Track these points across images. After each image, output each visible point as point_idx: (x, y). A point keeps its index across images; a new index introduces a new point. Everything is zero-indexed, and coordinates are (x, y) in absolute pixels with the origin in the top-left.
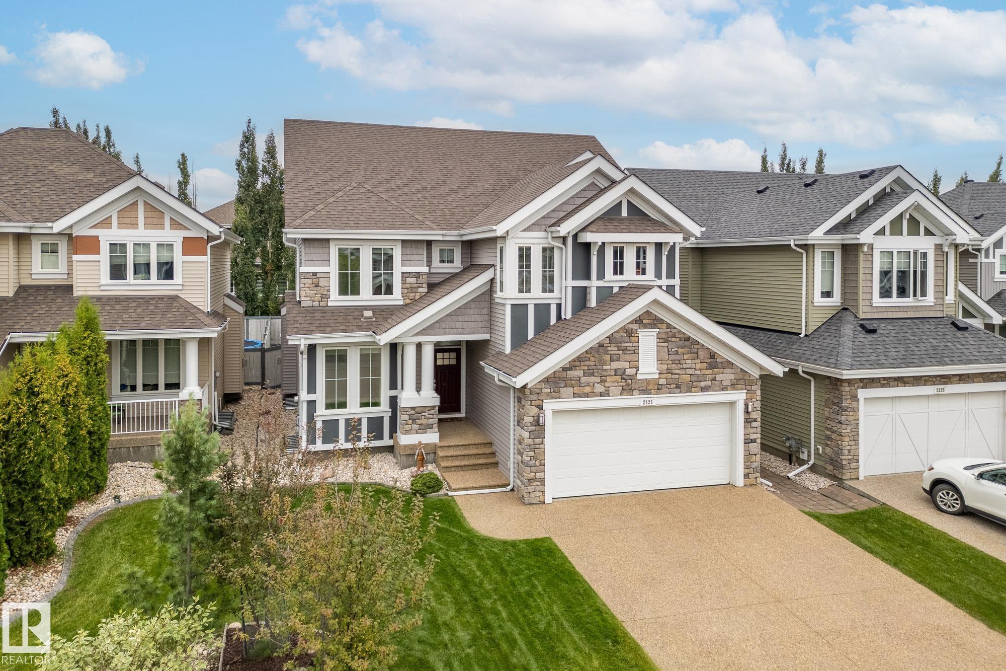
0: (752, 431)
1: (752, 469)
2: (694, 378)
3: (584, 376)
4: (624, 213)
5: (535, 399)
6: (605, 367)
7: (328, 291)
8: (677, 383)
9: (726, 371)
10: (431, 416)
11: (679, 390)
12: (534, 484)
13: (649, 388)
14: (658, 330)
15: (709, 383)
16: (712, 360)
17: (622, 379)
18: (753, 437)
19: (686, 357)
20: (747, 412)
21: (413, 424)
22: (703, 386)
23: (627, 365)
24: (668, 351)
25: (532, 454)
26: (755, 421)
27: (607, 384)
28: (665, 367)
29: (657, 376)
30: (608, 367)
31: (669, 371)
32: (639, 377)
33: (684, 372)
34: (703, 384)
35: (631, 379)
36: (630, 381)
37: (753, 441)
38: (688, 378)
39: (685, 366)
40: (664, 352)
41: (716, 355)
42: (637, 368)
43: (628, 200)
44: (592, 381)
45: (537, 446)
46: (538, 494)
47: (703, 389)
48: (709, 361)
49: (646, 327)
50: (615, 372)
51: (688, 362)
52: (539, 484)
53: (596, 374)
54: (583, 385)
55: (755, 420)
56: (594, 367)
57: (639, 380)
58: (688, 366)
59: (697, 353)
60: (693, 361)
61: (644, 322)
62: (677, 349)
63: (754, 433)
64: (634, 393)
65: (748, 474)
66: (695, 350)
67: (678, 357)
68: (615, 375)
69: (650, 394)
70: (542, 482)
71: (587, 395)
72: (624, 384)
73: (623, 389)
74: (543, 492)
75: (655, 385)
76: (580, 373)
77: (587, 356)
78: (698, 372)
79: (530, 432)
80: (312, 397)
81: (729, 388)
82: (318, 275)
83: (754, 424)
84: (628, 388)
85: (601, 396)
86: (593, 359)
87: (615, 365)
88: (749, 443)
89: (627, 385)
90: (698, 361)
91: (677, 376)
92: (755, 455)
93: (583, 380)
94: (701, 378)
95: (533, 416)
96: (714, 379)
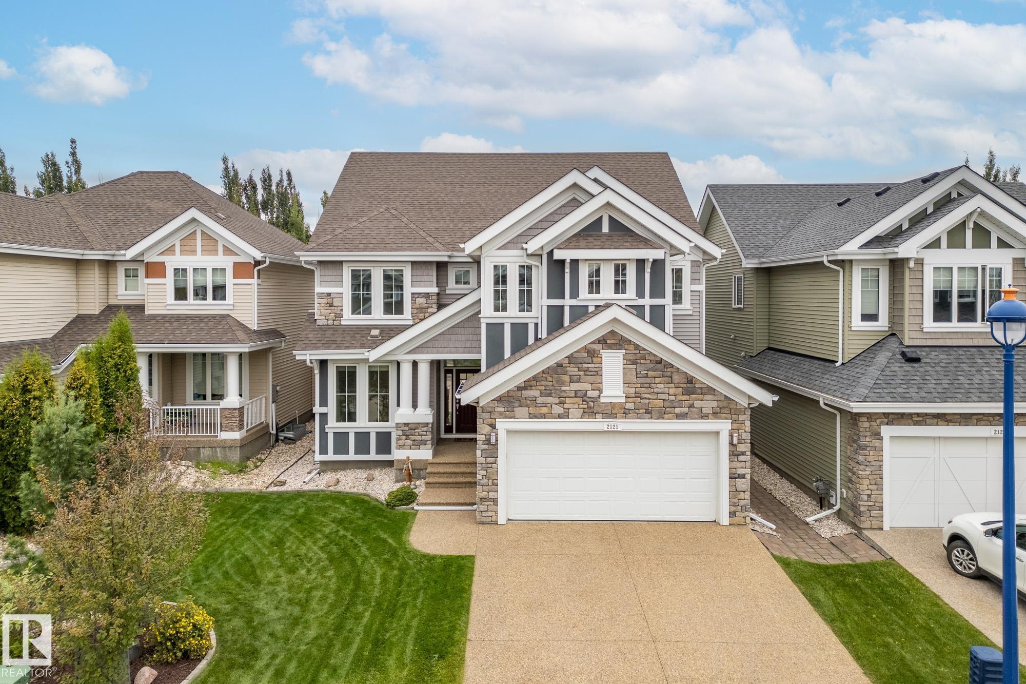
0: (739, 465)
1: (740, 508)
2: (667, 404)
3: (540, 396)
4: (605, 229)
5: (487, 417)
6: (563, 388)
7: (342, 310)
8: (647, 408)
9: (706, 397)
10: (425, 433)
11: (649, 416)
12: (486, 503)
13: (613, 412)
14: (624, 351)
15: (686, 410)
16: (689, 385)
17: (583, 401)
18: (740, 471)
19: (657, 380)
20: (731, 443)
21: (406, 439)
22: (679, 412)
23: (589, 387)
24: (637, 374)
25: (484, 472)
26: (743, 455)
27: (566, 406)
28: (632, 390)
29: (623, 400)
30: (567, 388)
31: (637, 395)
32: (602, 400)
33: (655, 397)
34: (678, 410)
35: (594, 402)
36: (592, 404)
37: (742, 476)
38: (660, 403)
39: (656, 390)
40: (632, 375)
41: (694, 379)
42: (601, 391)
43: (610, 216)
44: (549, 402)
45: (490, 465)
46: (490, 514)
47: (679, 416)
48: (685, 386)
49: (610, 347)
50: (576, 393)
51: (659, 386)
52: (492, 503)
53: (553, 395)
54: (539, 405)
55: (743, 453)
56: (551, 388)
57: (602, 403)
58: (660, 391)
59: (671, 377)
60: (666, 385)
61: (608, 342)
62: (646, 372)
63: (742, 468)
64: (597, 417)
65: (735, 512)
66: (669, 374)
67: (648, 380)
68: (575, 397)
69: (616, 418)
70: (495, 501)
71: (543, 416)
72: (586, 406)
73: (584, 412)
74: (496, 512)
75: (621, 409)
76: (537, 393)
77: (544, 375)
78: (672, 398)
79: (482, 450)
80: (323, 410)
81: (710, 416)
82: (332, 296)
83: (742, 458)
84: (590, 411)
85: (559, 418)
86: (550, 379)
87: (575, 386)
88: (736, 478)
89: (589, 407)
90: (673, 385)
91: (648, 401)
92: (744, 492)
93: (540, 400)
94: (676, 404)
95: (485, 435)
96: (692, 406)
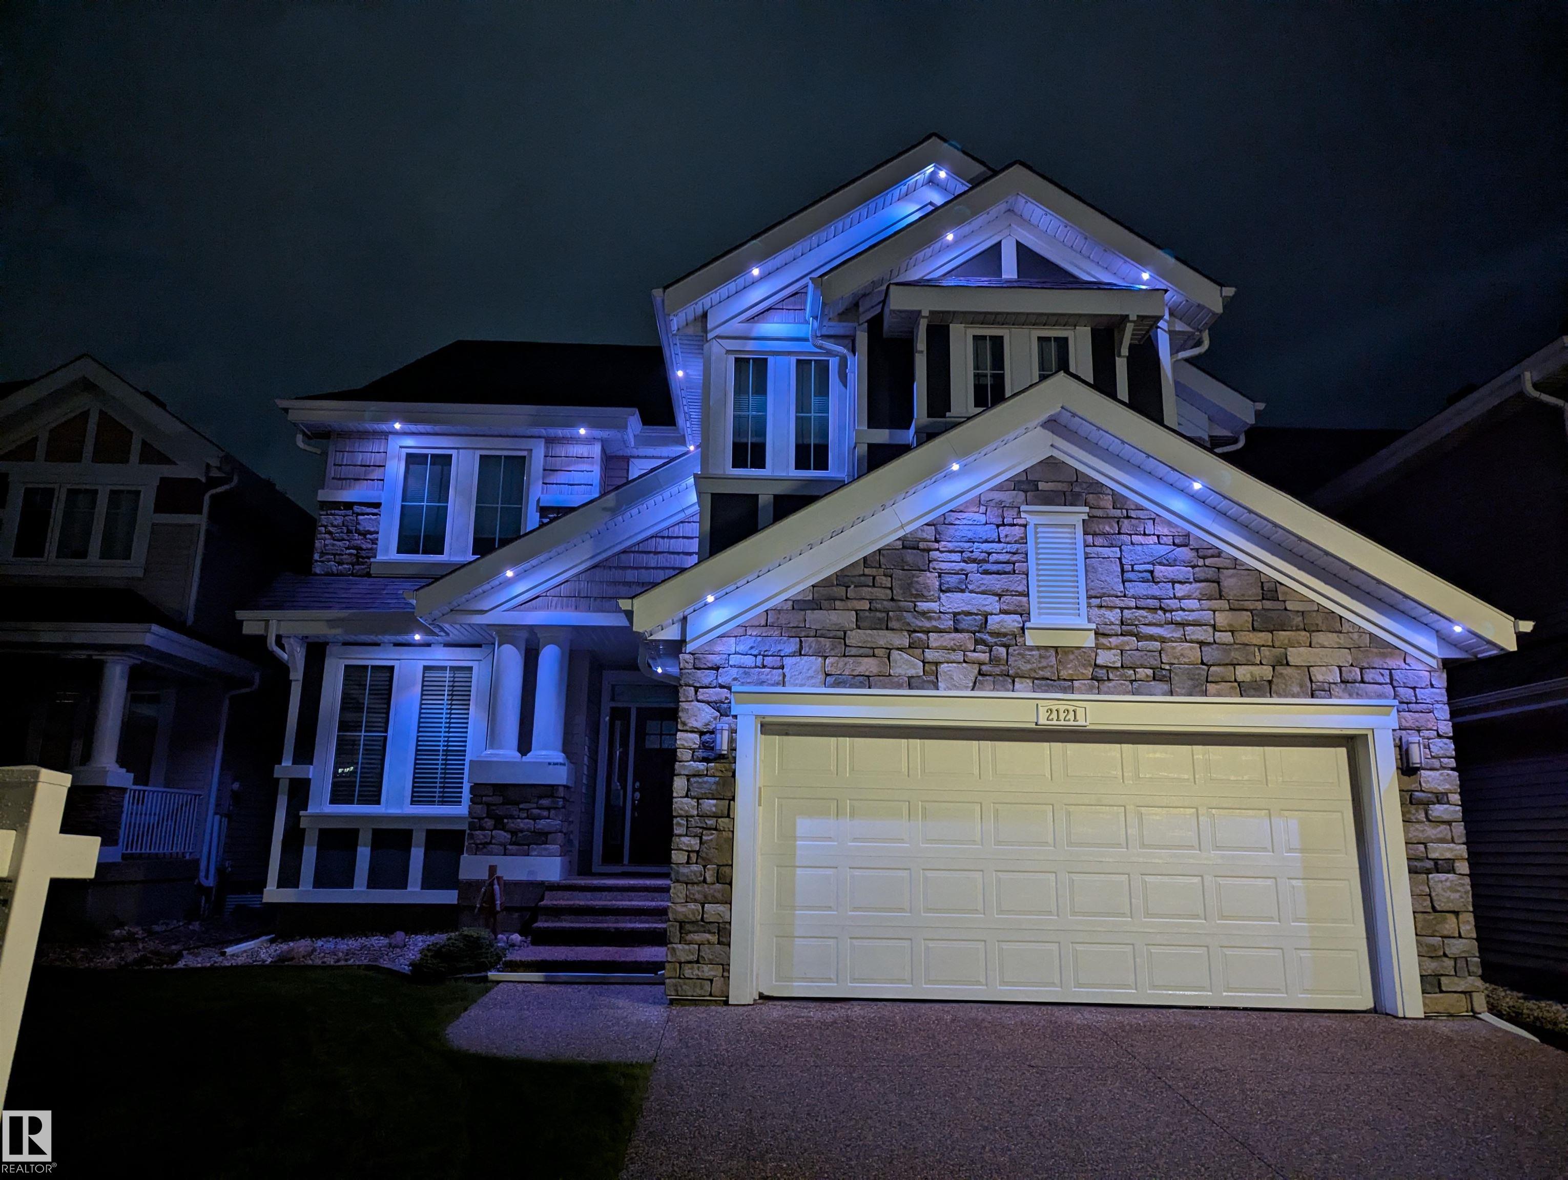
0: (1431, 832)
1: (1449, 963)
2: (1210, 654)
3: (858, 627)
4: (1009, 269)
5: (706, 681)
6: (923, 606)
7: (374, 541)
8: (1156, 663)
9: (1319, 638)
10: (545, 813)
11: (1165, 687)
12: (697, 937)
13: (1064, 674)
14: (1087, 509)
15: (1266, 672)
16: (1268, 604)
17: (977, 642)
18: (1438, 851)
19: (1180, 590)
20: (1407, 769)
22: (1248, 678)
23: (991, 604)
24: (1123, 571)
25: (694, 843)
26: (1439, 802)
27: (930, 655)
28: (1113, 616)
29: (1089, 641)
30: (934, 606)
31: (1128, 629)
32: (1031, 639)
33: (1178, 634)
34: (1243, 673)
35: (1007, 646)
36: (1003, 650)
37: (1444, 866)
38: (1193, 653)
39: (1178, 616)
40: (1109, 573)
41: (1279, 587)
42: (1025, 614)
44: (882, 643)
45: (711, 822)
46: (707, 971)
47: (1243, 689)
48: (1259, 605)
49: (1048, 499)
50: (956, 621)
51: (1186, 603)
52: (714, 939)
53: (893, 624)
54: (853, 651)
55: (1440, 798)
56: (888, 605)
57: (1031, 648)
58: (1191, 617)
59: (1218, 583)
60: (1206, 604)
61: (1041, 486)
62: (1150, 567)
63: (1442, 841)
64: (1017, 685)
65: (1438, 976)
66: (1211, 574)
67: (1154, 590)
68: (956, 630)
69: (1072, 690)
70: (723, 931)
71: (867, 681)
72: (985, 657)
73: (980, 673)
74: (726, 967)
75: (1084, 666)
76: (847, 619)
77: (867, 571)
78: (1227, 637)
79: (689, 777)
80: (300, 771)
81: (1336, 690)
82: (357, 509)
83: (1438, 810)
84: (997, 670)
85: (910, 687)
86: (887, 582)
87: (955, 602)
88: (1428, 872)
89: (995, 660)
90: (1223, 604)
91: (1157, 645)
92: (1456, 913)
93: (855, 637)
94: (1235, 655)
95: (702, 733)
96: (1282, 662)
